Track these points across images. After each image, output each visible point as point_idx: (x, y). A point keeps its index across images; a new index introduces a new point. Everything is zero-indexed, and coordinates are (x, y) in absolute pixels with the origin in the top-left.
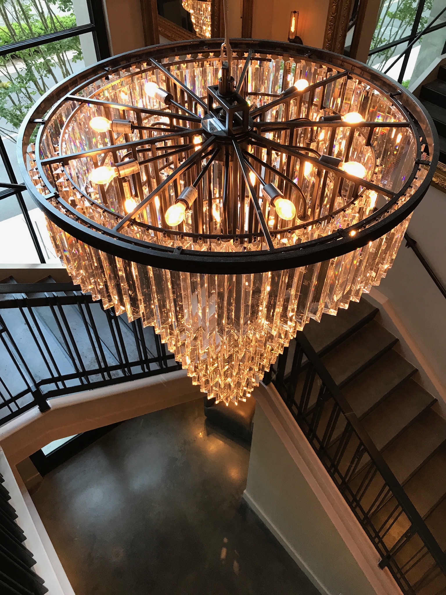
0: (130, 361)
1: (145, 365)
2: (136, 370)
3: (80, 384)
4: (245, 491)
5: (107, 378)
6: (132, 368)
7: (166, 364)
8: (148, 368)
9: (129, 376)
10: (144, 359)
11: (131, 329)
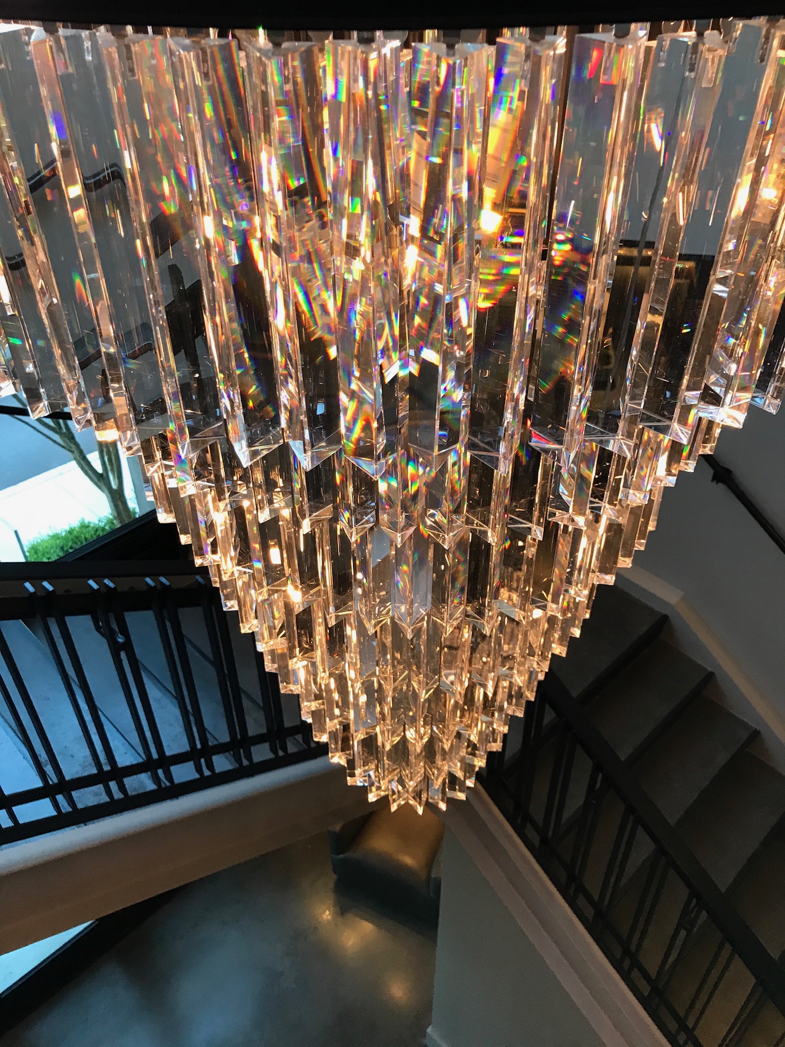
0: (168, 753)
1: (203, 760)
2: (183, 773)
3: (55, 813)
4: (429, 1030)
5: (117, 795)
6: (174, 769)
7: (249, 757)
8: (210, 766)
9: (167, 787)
10: (199, 746)
11: (170, 692)
